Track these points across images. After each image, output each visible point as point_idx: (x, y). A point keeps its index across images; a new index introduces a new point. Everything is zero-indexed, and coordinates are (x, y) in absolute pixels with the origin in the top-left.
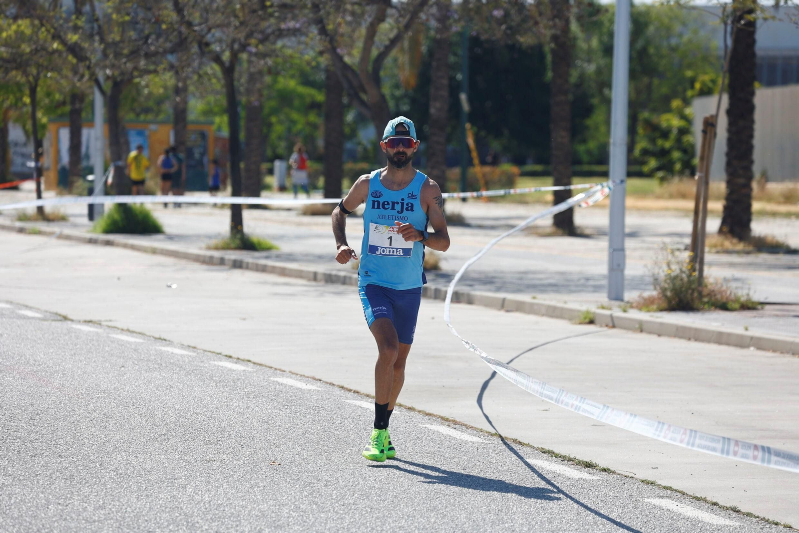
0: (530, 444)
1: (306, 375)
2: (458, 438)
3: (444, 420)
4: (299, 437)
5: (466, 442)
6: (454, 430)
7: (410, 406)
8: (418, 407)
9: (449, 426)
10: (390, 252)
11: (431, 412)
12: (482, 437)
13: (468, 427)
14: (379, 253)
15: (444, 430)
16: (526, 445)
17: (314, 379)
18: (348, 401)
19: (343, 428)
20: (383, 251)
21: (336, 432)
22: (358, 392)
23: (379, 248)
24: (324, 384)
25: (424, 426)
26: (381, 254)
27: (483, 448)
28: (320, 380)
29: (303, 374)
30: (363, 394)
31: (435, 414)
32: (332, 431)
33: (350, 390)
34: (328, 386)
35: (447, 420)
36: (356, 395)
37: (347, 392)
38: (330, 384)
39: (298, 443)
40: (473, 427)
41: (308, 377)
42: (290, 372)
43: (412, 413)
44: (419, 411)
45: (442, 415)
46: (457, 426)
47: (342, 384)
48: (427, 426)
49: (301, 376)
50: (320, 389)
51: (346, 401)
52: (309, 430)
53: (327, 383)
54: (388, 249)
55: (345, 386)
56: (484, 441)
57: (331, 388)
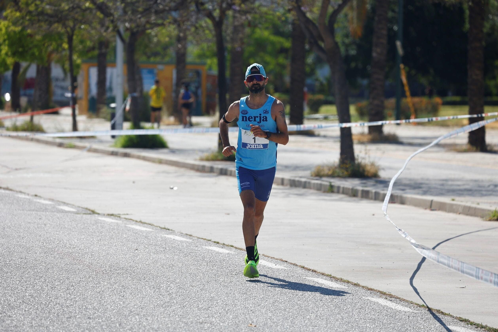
0: (451, 314)
1: (276, 257)
2: (393, 308)
3: (383, 294)
4: (270, 305)
5: (400, 312)
6: (390, 302)
7: (356, 283)
8: (362, 284)
9: (386, 299)
10: (254, 147)
11: (372, 287)
12: (412, 308)
13: (401, 300)
14: (248, 148)
15: (382, 301)
16: (447, 315)
17: (282, 260)
18: (308, 278)
19: (304, 299)
20: (251, 146)
21: (298, 302)
22: (315, 271)
23: (248, 145)
24: (289, 264)
25: (367, 298)
26: (249, 148)
27: (413, 316)
28: (286, 262)
29: (273, 257)
30: (319, 272)
31: (375, 289)
32: (296, 301)
33: (309, 270)
34: (292, 266)
35: (384, 294)
36: (314, 273)
37: (307, 271)
38: (294, 264)
39: (269, 310)
40: (405, 300)
41: (277, 259)
42: (263, 255)
43: (357, 288)
44: (363, 287)
45: (381, 290)
46: (393, 299)
47: (302, 265)
48: (369, 298)
49: (272, 258)
50: (286, 268)
51: (306, 278)
52: (278, 300)
53: (291, 264)
54: (253, 145)
55: (306, 266)
56: (414, 311)
57: (295, 267)
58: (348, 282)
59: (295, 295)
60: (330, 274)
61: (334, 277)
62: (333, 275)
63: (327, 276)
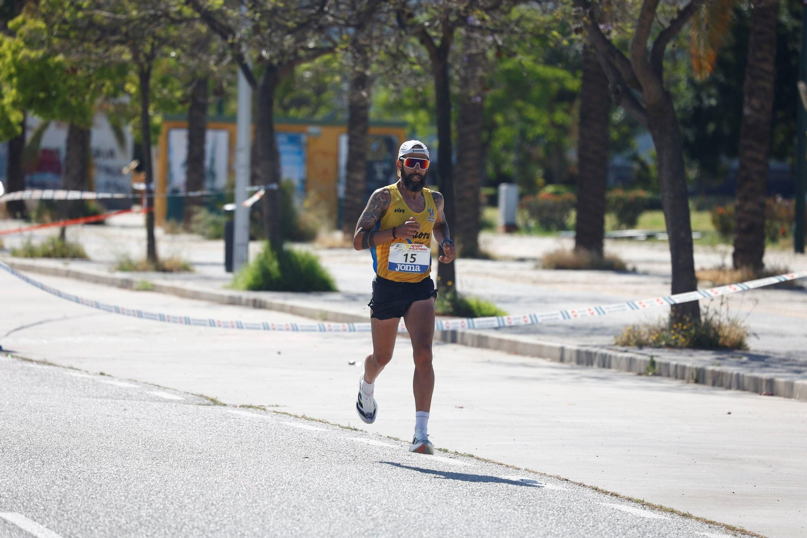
3: (730, 529)
7: (686, 512)
8: (695, 514)
11: (713, 520)
17: (558, 478)
18: (604, 504)
19: (596, 531)
22: (617, 495)
24: (572, 484)
25: (702, 534)
28: (567, 480)
29: (543, 472)
30: (624, 497)
31: (718, 522)
32: (582, 534)
33: (607, 493)
34: (577, 487)
35: (733, 529)
36: (614, 498)
37: (602, 496)
38: (580, 485)
42: (526, 470)
43: (687, 521)
44: (697, 519)
45: (727, 523)
47: (595, 485)
48: (707, 534)
50: (566, 490)
51: (601, 503)
53: (575, 483)
55: (600, 488)
57: (582, 488)
58: (672, 511)
59: (581, 527)
60: (642, 499)
61: (648, 504)
62: (646, 501)
63: (637, 501)
